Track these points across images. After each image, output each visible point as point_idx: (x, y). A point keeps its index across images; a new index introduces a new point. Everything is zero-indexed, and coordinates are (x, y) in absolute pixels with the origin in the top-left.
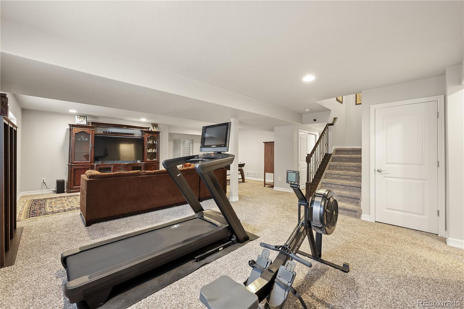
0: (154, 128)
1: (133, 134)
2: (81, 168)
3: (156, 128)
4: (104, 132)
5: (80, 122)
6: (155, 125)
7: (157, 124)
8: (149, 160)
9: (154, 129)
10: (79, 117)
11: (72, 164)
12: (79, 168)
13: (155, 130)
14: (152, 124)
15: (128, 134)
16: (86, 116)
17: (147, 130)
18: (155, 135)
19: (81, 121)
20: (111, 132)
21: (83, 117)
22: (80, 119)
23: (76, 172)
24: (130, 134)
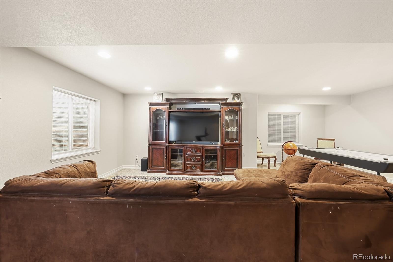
0: (235, 98)
1: (209, 109)
2: (158, 148)
3: (238, 99)
4: (178, 109)
5: (157, 100)
6: (237, 95)
7: (240, 94)
8: (229, 142)
9: (235, 100)
10: (156, 95)
11: (151, 143)
12: (157, 148)
13: (237, 101)
14: (232, 94)
15: (203, 109)
16: (163, 93)
17: (225, 102)
18: (236, 108)
19: (157, 98)
20: (185, 108)
21: (159, 94)
22: (157, 97)
23: (154, 151)
24: (205, 109)
